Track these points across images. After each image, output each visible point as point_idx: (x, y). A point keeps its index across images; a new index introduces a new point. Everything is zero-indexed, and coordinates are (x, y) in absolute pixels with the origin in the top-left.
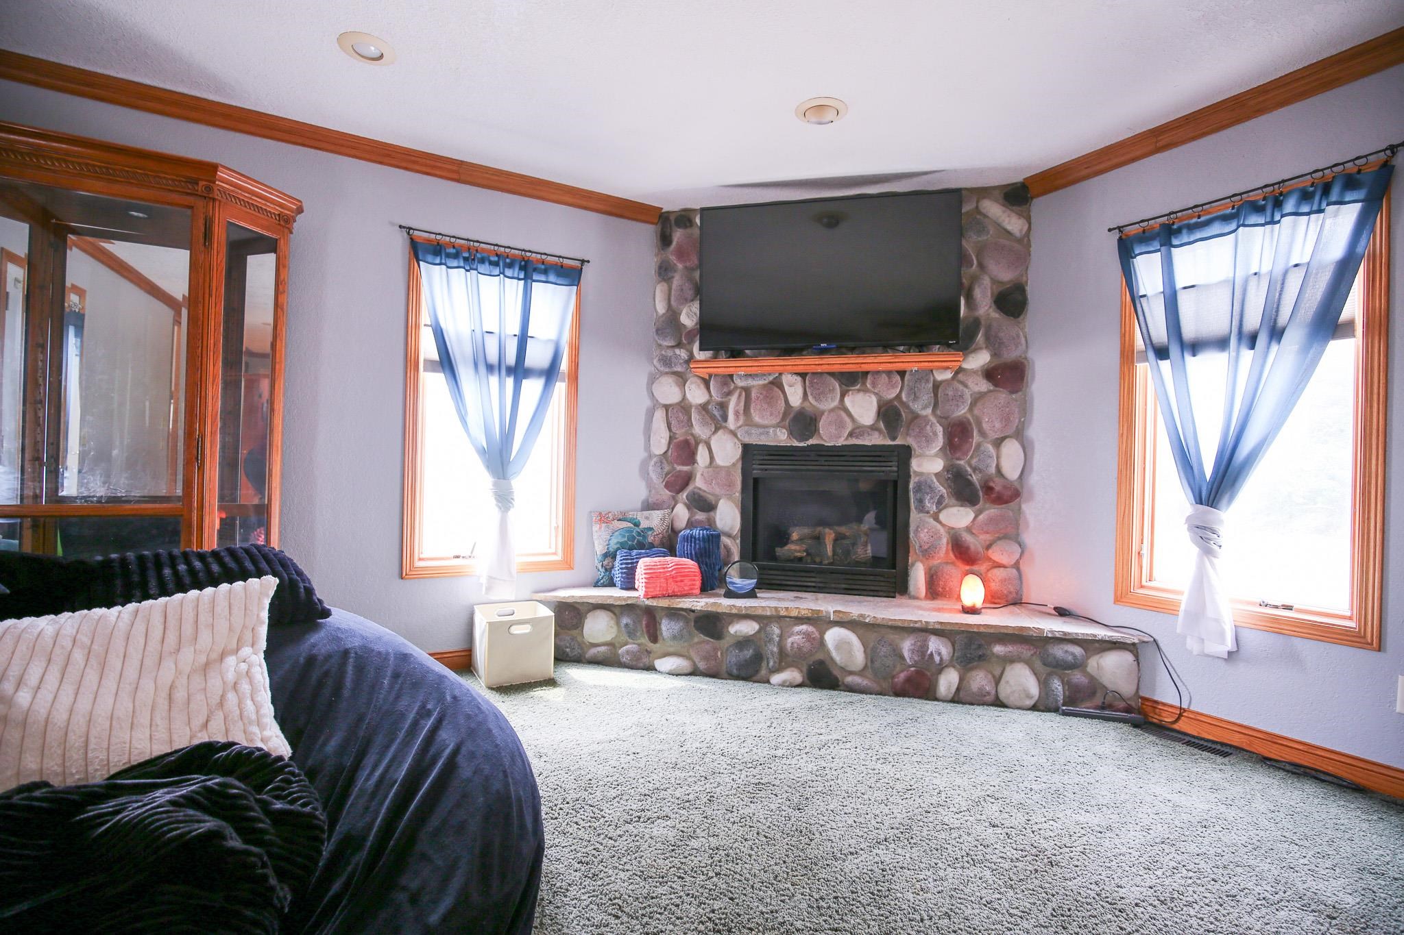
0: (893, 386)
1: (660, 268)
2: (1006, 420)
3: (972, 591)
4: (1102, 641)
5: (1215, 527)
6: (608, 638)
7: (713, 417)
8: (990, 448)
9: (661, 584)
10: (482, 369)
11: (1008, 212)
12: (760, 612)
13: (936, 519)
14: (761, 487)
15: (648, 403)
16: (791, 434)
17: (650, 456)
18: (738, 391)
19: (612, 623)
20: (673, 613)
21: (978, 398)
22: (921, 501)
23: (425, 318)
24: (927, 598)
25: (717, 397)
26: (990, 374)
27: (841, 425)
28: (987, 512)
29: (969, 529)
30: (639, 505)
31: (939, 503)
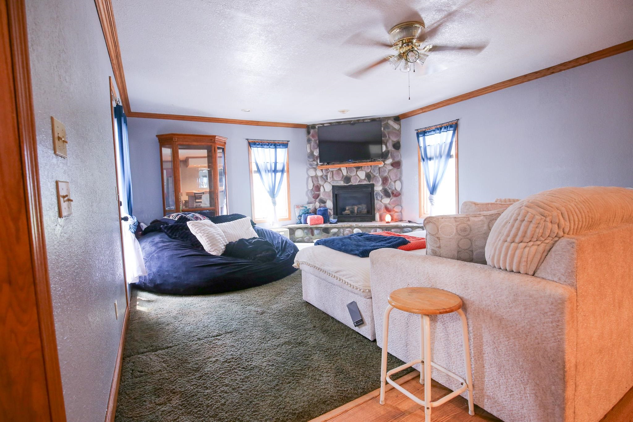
0: (369, 169)
1: (308, 140)
2: (396, 176)
3: (388, 218)
4: (415, 227)
5: (433, 199)
6: (301, 236)
7: (324, 179)
8: (393, 183)
9: (314, 222)
10: (267, 172)
11: (395, 123)
12: (338, 226)
13: (381, 202)
14: (337, 196)
15: (307, 176)
16: (344, 182)
17: (308, 190)
18: (330, 172)
19: (302, 232)
20: (317, 228)
21: (390, 171)
22: (377, 197)
23: (253, 161)
24: (380, 221)
25: (325, 174)
26: (392, 165)
27: (356, 179)
28: (393, 199)
29: (389, 204)
30: (306, 203)
31: (382, 197)
